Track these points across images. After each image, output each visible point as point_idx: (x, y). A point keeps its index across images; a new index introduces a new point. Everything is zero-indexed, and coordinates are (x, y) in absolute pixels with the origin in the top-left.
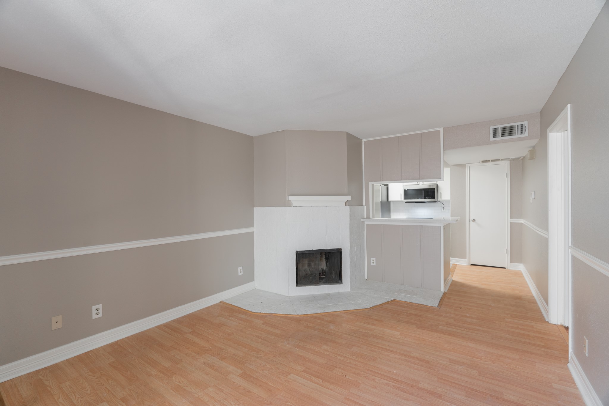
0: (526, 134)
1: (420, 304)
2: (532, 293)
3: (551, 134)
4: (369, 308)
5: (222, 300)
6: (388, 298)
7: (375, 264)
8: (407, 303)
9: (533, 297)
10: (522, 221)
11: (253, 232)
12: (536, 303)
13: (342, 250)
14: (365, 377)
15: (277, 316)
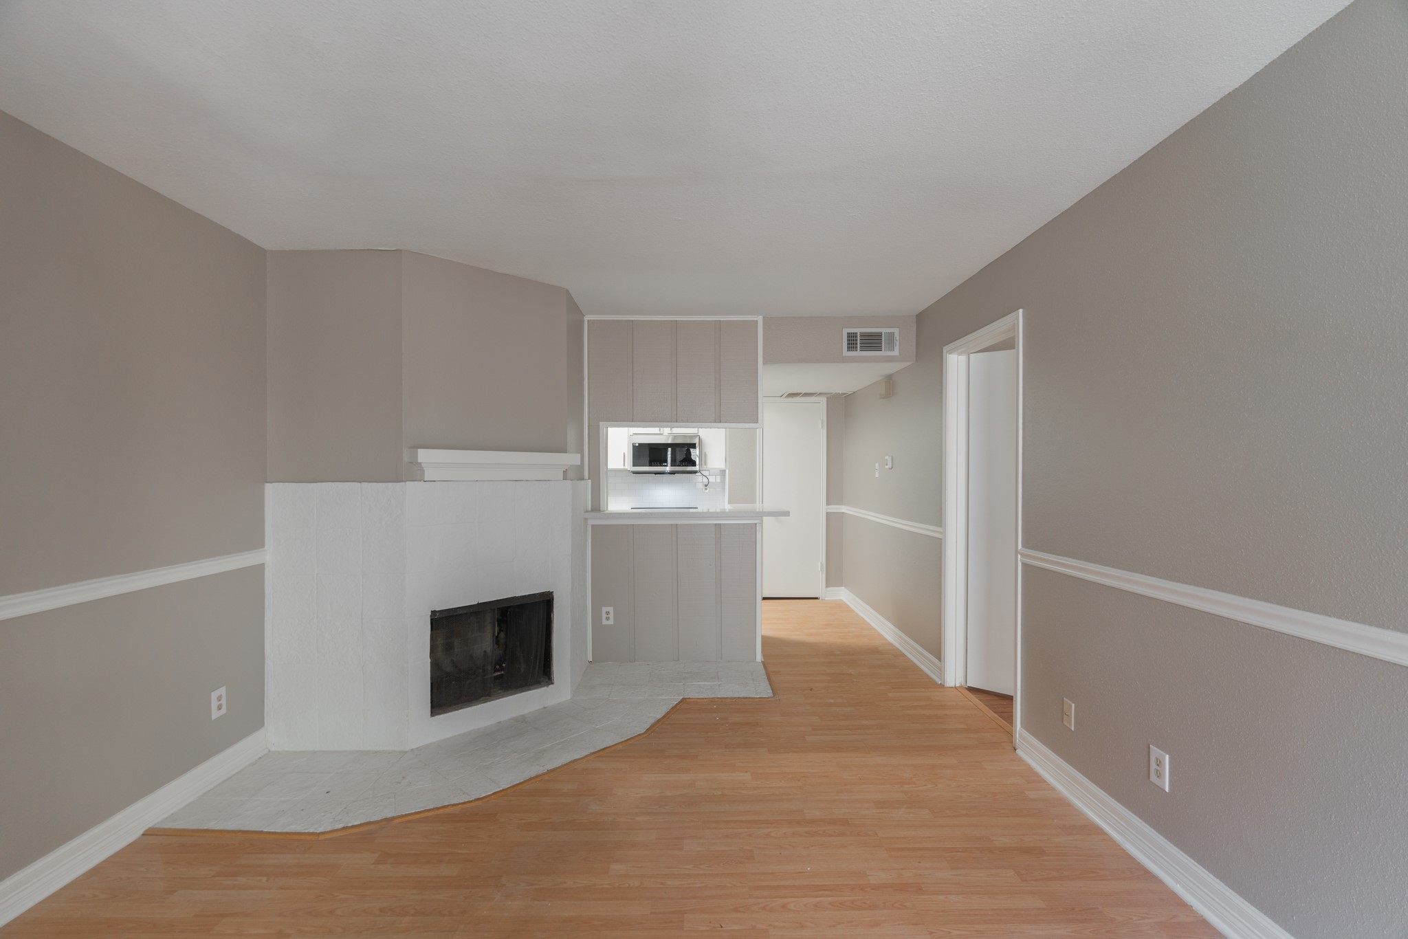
0: (896, 352)
1: (739, 698)
2: (885, 639)
3: (950, 355)
4: (645, 732)
5: (150, 825)
6: (668, 697)
7: (611, 622)
8: (713, 700)
9: (891, 644)
10: (843, 509)
11: (263, 565)
12: (904, 655)
13: (554, 594)
14: (763, 908)
15: (410, 821)
